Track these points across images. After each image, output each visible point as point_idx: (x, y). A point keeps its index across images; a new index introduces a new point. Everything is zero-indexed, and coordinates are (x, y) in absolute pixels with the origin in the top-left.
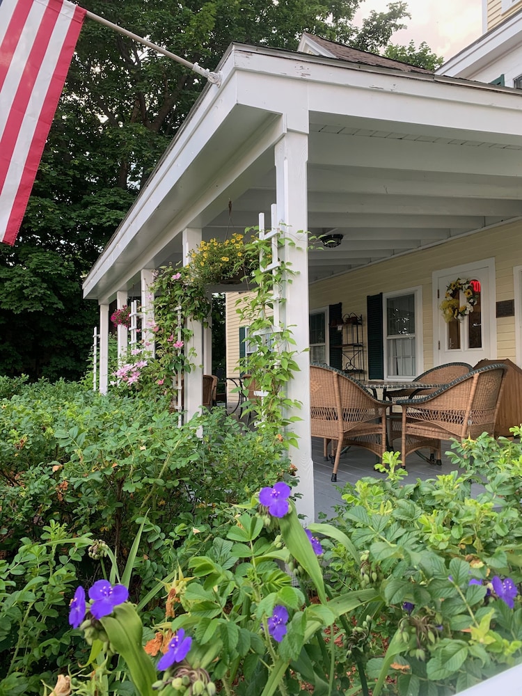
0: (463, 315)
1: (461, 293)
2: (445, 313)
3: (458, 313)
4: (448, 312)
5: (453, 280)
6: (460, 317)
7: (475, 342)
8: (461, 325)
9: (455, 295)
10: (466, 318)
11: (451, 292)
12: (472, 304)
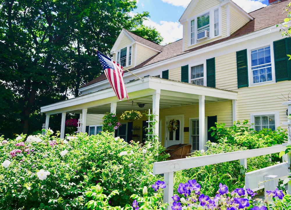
0: (174, 130)
1: (174, 124)
2: (169, 129)
3: (173, 129)
4: (170, 129)
5: (172, 119)
6: (173, 131)
7: (177, 138)
8: (174, 133)
9: (172, 124)
10: (175, 131)
11: (171, 123)
12: (177, 127)
